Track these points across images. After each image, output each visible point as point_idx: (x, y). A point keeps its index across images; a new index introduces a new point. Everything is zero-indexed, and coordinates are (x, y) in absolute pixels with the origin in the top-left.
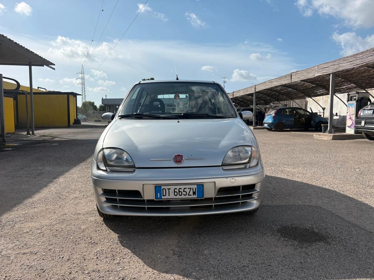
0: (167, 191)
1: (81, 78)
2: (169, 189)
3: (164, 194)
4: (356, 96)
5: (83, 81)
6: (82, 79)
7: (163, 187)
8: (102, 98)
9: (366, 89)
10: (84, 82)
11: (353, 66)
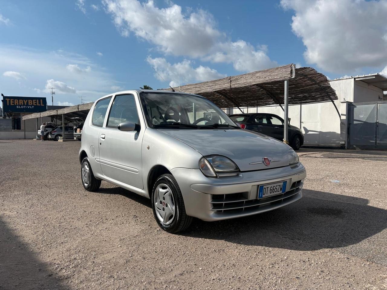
0: (266, 189)
2: (267, 188)
3: (264, 193)
4: (211, 115)
7: (264, 187)
9: (207, 110)
11: (213, 90)
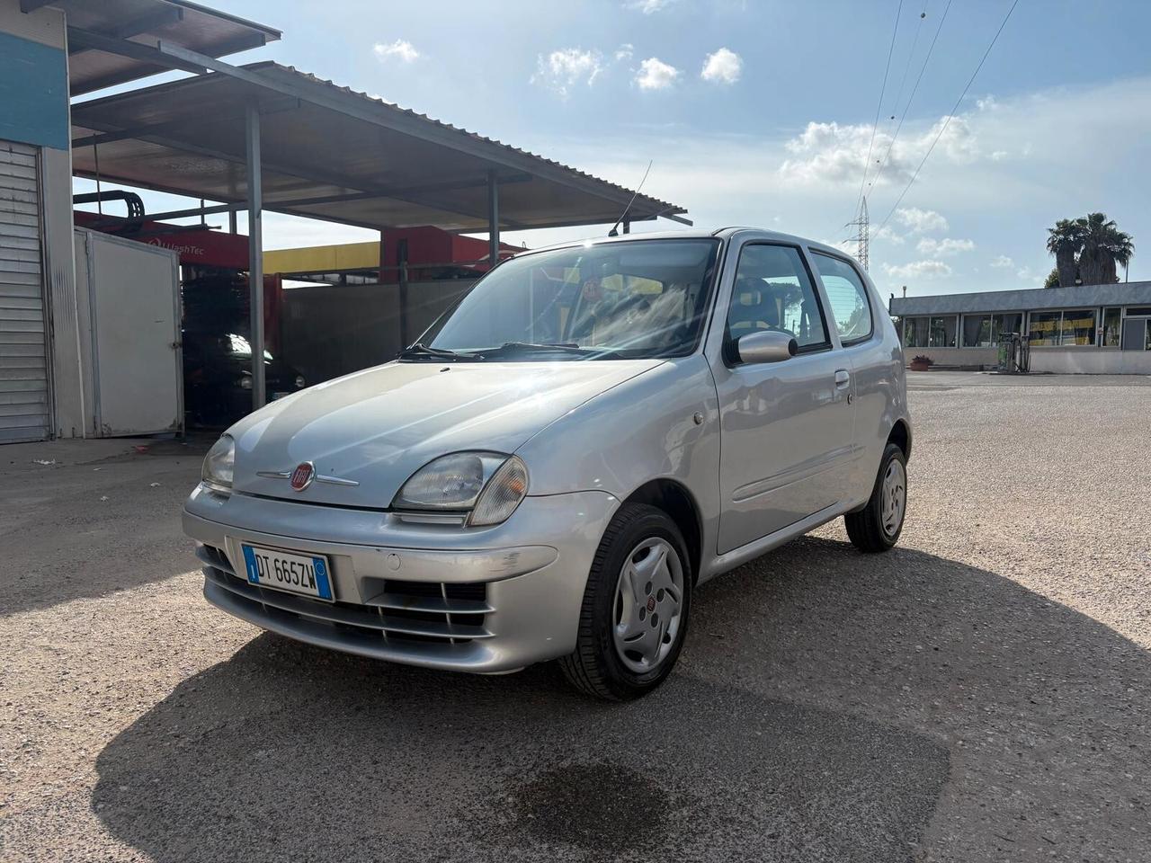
0: (263, 560)
1: (858, 238)
5: (864, 245)
6: (860, 240)
8: (892, 295)
10: (866, 251)
